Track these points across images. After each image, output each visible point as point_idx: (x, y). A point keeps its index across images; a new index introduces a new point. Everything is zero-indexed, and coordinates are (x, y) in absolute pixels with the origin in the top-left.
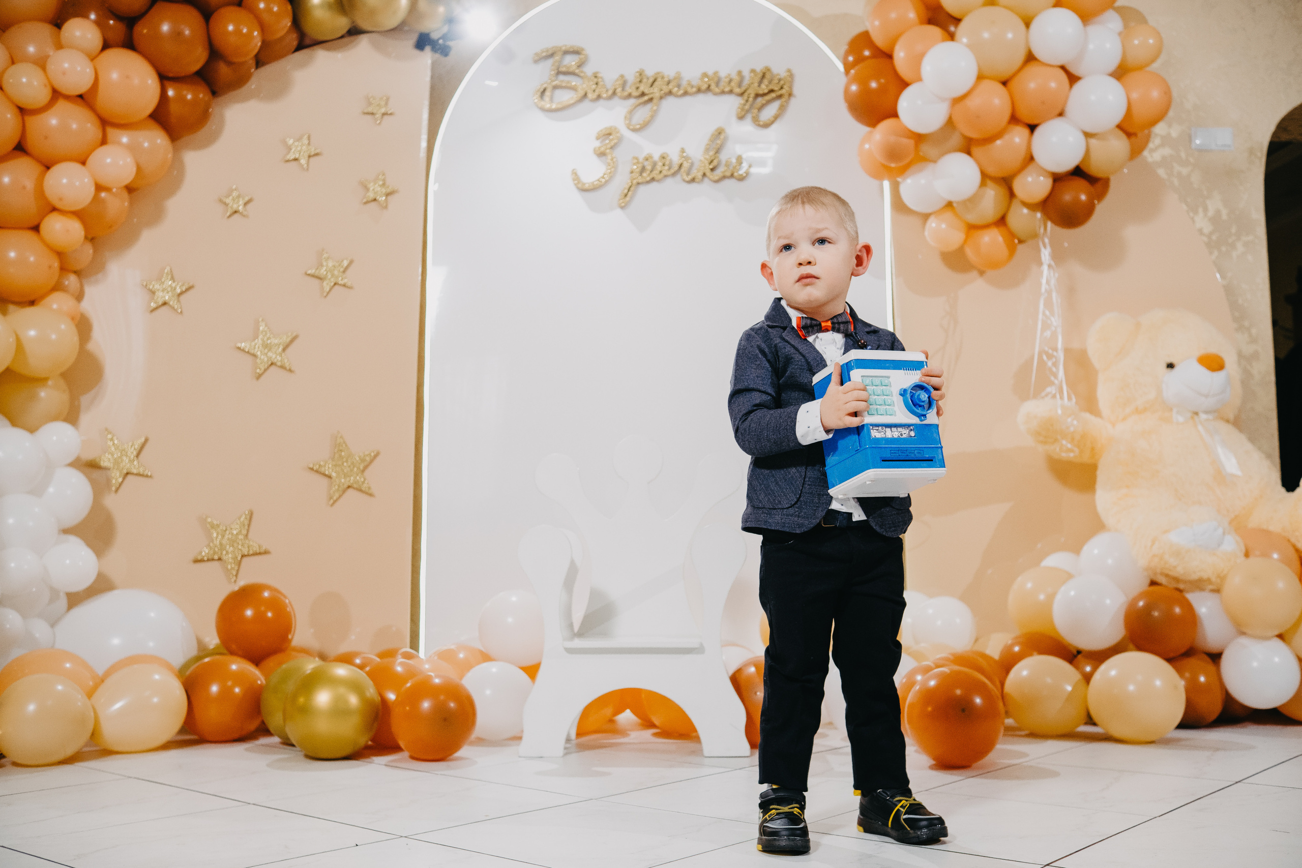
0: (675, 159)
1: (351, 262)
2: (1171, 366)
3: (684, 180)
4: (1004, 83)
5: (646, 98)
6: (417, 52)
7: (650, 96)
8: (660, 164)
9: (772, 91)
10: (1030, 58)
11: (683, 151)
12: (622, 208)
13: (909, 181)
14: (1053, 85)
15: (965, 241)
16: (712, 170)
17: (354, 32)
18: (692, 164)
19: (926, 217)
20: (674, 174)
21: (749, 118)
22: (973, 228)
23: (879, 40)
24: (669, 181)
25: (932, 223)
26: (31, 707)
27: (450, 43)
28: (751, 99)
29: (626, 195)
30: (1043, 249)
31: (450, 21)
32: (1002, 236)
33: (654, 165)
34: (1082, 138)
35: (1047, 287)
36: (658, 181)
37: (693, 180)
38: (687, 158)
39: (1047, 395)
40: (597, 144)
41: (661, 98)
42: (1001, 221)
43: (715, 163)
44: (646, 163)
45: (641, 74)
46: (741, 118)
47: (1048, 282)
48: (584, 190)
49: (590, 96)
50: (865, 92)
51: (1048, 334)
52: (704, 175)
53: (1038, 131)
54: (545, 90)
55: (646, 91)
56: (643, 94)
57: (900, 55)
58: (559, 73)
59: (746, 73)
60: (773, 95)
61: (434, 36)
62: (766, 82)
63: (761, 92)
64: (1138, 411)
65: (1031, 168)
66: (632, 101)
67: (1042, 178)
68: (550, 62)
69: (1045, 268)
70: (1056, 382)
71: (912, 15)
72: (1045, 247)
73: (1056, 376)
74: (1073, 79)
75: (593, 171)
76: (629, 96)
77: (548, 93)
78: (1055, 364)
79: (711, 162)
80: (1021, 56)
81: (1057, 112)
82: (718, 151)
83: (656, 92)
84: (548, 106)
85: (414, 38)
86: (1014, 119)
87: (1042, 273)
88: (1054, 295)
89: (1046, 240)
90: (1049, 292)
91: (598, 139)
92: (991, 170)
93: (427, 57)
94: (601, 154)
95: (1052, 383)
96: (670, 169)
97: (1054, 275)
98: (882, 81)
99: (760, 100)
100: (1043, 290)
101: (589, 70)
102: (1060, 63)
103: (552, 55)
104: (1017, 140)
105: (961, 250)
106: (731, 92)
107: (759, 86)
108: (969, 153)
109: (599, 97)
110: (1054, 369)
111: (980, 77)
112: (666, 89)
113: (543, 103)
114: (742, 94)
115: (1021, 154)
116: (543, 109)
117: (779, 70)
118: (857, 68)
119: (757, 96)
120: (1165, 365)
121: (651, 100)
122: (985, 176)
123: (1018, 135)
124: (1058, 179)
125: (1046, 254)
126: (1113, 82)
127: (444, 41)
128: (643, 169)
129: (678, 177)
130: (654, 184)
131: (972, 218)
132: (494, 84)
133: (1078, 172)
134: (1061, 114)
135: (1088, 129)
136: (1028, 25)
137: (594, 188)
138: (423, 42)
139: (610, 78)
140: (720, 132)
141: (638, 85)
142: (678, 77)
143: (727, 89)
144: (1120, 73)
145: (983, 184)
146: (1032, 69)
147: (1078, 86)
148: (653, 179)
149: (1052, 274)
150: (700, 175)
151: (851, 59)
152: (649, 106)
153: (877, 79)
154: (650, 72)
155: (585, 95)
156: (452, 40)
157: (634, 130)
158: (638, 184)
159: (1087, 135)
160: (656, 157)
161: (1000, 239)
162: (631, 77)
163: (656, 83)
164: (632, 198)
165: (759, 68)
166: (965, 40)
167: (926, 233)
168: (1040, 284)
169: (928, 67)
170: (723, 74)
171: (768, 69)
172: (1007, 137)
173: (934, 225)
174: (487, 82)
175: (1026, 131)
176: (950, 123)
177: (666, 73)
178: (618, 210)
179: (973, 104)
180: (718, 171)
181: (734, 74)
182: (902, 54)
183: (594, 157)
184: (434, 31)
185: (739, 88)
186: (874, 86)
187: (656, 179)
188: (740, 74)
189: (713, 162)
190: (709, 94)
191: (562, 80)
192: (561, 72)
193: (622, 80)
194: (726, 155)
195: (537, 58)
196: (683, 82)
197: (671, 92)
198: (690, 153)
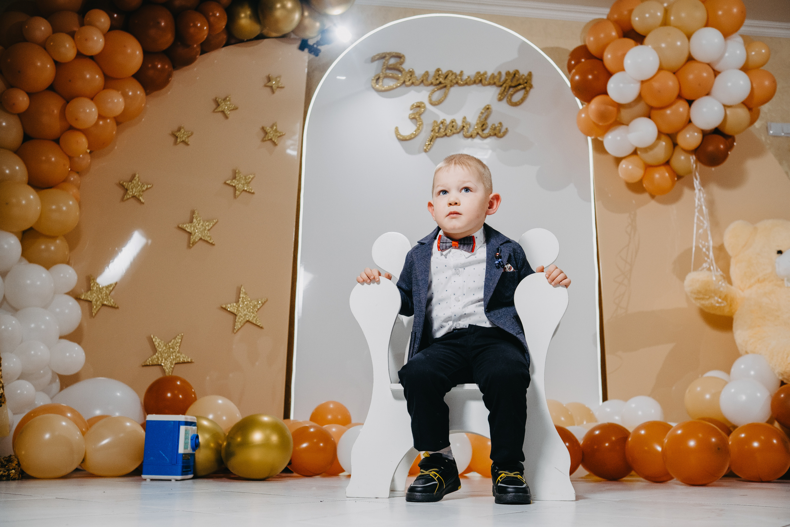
0: (459, 123)
1: (254, 177)
2: (780, 252)
3: (465, 137)
4: (674, 73)
5: (441, 86)
6: (300, 52)
7: (445, 84)
8: (451, 126)
9: (520, 84)
10: (690, 59)
11: (465, 118)
12: (425, 151)
13: (610, 137)
14: (705, 75)
15: (644, 175)
16: (483, 130)
17: (261, 37)
18: (470, 126)
19: (618, 160)
20: (458, 133)
21: (505, 100)
22: (648, 167)
23: (593, 49)
24: (455, 136)
25: (623, 165)
26: (47, 436)
27: (319, 47)
28: (507, 89)
29: (429, 144)
30: (695, 180)
31: (323, 31)
32: (668, 172)
33: (447, 126)
34: (722, 107)
35: (699, 203)
36: (449, 136)
37: (471, 136)
38: (467, 123)
39: (703, 269)
40: (411, 112)
41: (451, 86)
42: (667, 163)
43: (484, 127)
44: (441, 126)
45: (438, 70)
46: (500, 100)
47: (699, 200)
48: (403, 140)
49: (408, 83)
50: (584, 79)
51: (701, 231)
52: (478, 134)
53: (695, 105)
54: (379, 78)
55: (443, 81)
56: (440, 83)
57: (608, 57)
59: (503, 73)
60: (520, 87)
61: (311, 42)
62: (516, 79)
63: (513, 85)
64: (759, 281)
65: (689, 127)
66: (431, 88)
67: (696, 134)
68: (382, 62)
69: (697, 191)
70: (709, 260)
71: (614, 34)
72: (697, 179)
73: (708, 257)
74: (716, 73)
75: (408, 129)
76: (432, 84)
77: (380, 81)
78: (708, 250)
79: (483, 125)
80: (685, 56)
81: (707, 93)
82: (486, 119)
83: (447, 82)
84: (381, 88)
85: (298, 43)
86: (680, 97)
87: (695, 194)
88: (704, 207)
89: (697, 174)
90: (701, 206)
91: (411, 109)
92: (666, 129)
93: (305, 55)
94: (413, 119)
95: (706, 261)
96: (456, 129)
97: (703, 195)
98: (596, 72)
99: (512, 90)
100: (696, 205)
101: (406, 66)
102: (708, 62)
103: (384, 57)
104: (681, 109)
105: (641, 182)
106: (494, 84)
107: (512, 81)
108: (649, 117)
109: (413, 83)
110: (707, 253)
111: (661, 69)
112: (454, 81)
113: (377, 86)
114: (501, 86)
115: (685, 118)
116: (378, 91)
117: (524, 72)
118: (576, 68)
119: (510, 87)
120: (776, 252)
121: (445, 87)
122: (660, 133)
123: (681, 107)
124: (706, 135)
125: (697, 183)
126: (743, 74)
128: (440, 128)
129: (461, 134)
130: (446, 138)
131: (649, 160)
132: (344, 78)
133: (717, 131)
134: (708, 94)
135: (728, 103)
136: (689, 37)
137: (409, 139)
138: (304, 45)
139: (419, 72)
140: (488, 108)
141: (438, 77)
142: (462, 73)
143: (492, 82)
144: (745, 69)
145: (659, 138)
146: (692, 65)
147: (719, 77)
148: (446, 135)
149: (702, 195)
150: (474, 133)
151: (573, 62)
152: (443, 90)
153: (592, 73)
154: (444, 70)
155: (404, 82)
156: (322, 45)
157: (434, 105)
158: (437, 137)
159: (725, 106)
160: (448, 121)
161: (667, 175)
162: (432, 72)
163: (448, 77)
164: (432, 146)
165: (512, 71)
166: (650, 44)
167: (619, 171)
168: (695, 201)
169: (628, 61)
170: (490, 73)
171: (517, 72)
172: (674, 107)
173: (624, 166)
174: (338, 77)
175: (686, 105)
176: (640, 98)
177: (454, 71)
178: (424, 154)
179: (656, 85)
180: (486, 132)
181: (496, 74)
182: (609, 56)
183: (409, 121)
184: (312, 38)
185: (499, 81)
186: (590, 77)
187: (448, 135)
188: (500, 73)
189: (483, 126)
190: (480, 85)
191: (389, 73)
192: (389, 68)
193: (427, 73)
194: (491, 122)
195: (373, 60)
196: (465, 77)
197: (457, 83)
198: (469, 120)
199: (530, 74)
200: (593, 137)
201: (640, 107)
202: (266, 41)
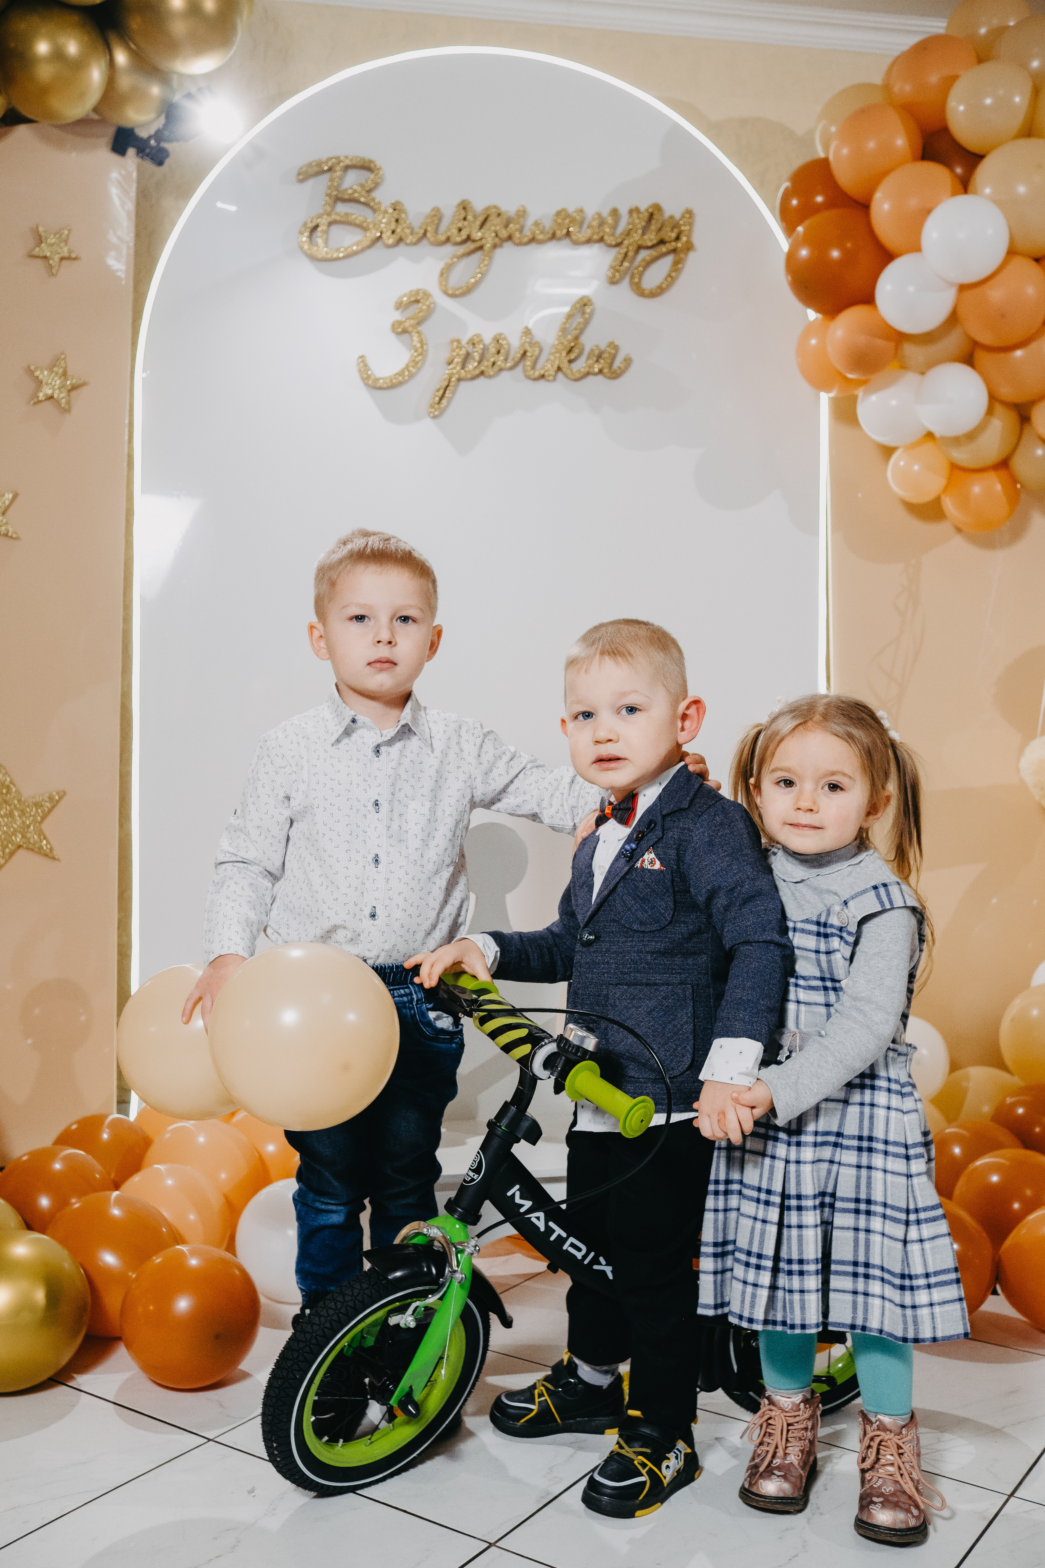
0: (515, 342)
1: (15, 496)
3: (528, 377)
4: (1038, 261)
5: (470, 246)
6: (115, 158)
7: (479, 243)
8: (493, 350)
9: (662, 242)
11: (528, 332)
12: (434, 416)
13: (874, 398)
15: (946, 489)
16: (571, 361)
17: (10, 120)
18: (541, 351)
20: (511, 368)
21: (626, 282)
22: (958, 471)
23: (846, 178)
24: (505, 375)
25: (899, 461)
27: (164, 145)
28: (631, 254)
29: (441, 399)
31: (169, 110)
32: (1001, 483)
33: (485, 349)
36: (490, 377)
37: (543, 376)
38: (533, 344)
40: (397, 316)
41: (495, 246)
42: (1003, 465)
43: (575, 353)
44: (473, 349)
45: (464, 206)
46: (613, 282)
48: (376, 387)
49: (387, 239)
50: (819, 260)
52: (559, 370)
54: (317, 227)
55: (474, 234)
56: (468, 238)
57: (883, 208)
58: (338, 199)
59: (624, 211)
60: (664, 249)
61: (143, 132)
62: (654, 227)
63: (647, 242)
66: (449, 249)
68: (324, 179)
71: (900, 142)
75: (391, 359)
76: (448, 240)
77: (320, 233)
79: (570, 349)
82: (578, 334)
83: (488, 236)
84: (322, 252)
85: (111, 131)
91: (397, 308)
92: (1006, 392)
93: (130, 166)
94: (403, 332)
96: (506, 360)
98: (851, 244)
99: (644, 254)
101: (385, 195)
103: (328, 171)
105: (936, 503)
106: (601, 240)
107: (643, 234)
108: (971, 363)
109: (400, 240)
111: (1012, 252)
112: (504, 234)
113: (313, 248)
114: (617, 246)
116: (313, 258)
117: (672, 209)
118: (807, 222)
119: (640, 248)
121: (480, 247)
122: (993, 398)
127: (158, 141)
128: (468, 356)
129: (521, 372)
130: (482, 380)
131: (961, 456)
137: (393, 385)
138: (123, 141)
139: (417, 211)
140: (584, 304)
141: (460, 224)
142: (522, 213)
143: (596, 235)
145: (990, 411)
148: (482, 373)
150: (550, 369)
151: (794, 204)
152: (476, 257)
153: (840, 244)
154: (479, 205)
155: (379, 237)
156: (169, 141)
157: (453, 296)
158: (459, 380)
160: (488, 339)
161: (999, 487)
162: (449, 210)
163: (489, 223)
164: (450, 400)
165: (643, 207)
166: (988, 191)
167: (889, 474)
169: (933, 232)
170: (590, 212)
171: (657, 208)
172: (1035, 344)
173: (900, 464)
176: (953, 319)
177: (504, 208)
178: (428, 421)
179: (996, 294)
180: (580, 365)
181: (605, 213)
182: (886, 206)
183: (393, 336)
184: (143, 125)
185: (613, 235)
186: (835, 254)
187: (486, 374)
188: (615, 212)
189: (572, 350)
190: (567, 241)
191: (341, 208)
192: (339, 199)
193: (437, 216)
194: (591, 340)
195: (305, 175)
196: (529, 222)
197: (510, 238)
198: (539, 335)
199: (689, 214)
200: (832, 395)
201: (953, 341)
202: (22, 130)
